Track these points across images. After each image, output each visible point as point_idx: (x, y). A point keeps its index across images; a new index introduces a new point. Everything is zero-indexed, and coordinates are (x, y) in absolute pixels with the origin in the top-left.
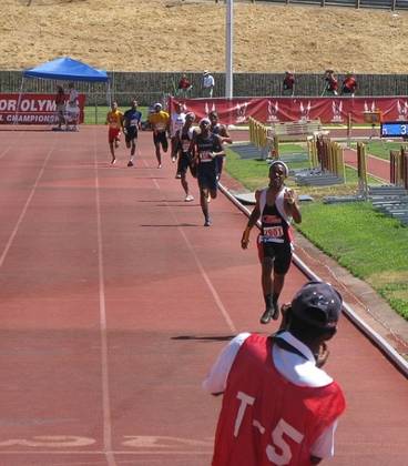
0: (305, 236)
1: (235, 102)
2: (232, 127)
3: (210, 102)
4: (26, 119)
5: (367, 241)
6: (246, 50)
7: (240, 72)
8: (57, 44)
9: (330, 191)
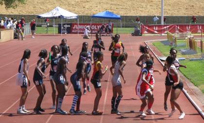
0: (181, 72)
1: (164, 26)
2: (163, 34)
3: (156, 26)
5: (202, 74)
6: (170, 8)
7: (166, 15)
8: (105, 6)
9: (192, 57)
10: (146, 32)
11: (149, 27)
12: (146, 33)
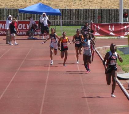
1: (124, 25)
3: (112, 25)
4: (21, 33)
7: (126, 8)
10: (97, 34)
11: (101, 26)
12: (98, 36)
